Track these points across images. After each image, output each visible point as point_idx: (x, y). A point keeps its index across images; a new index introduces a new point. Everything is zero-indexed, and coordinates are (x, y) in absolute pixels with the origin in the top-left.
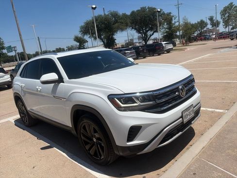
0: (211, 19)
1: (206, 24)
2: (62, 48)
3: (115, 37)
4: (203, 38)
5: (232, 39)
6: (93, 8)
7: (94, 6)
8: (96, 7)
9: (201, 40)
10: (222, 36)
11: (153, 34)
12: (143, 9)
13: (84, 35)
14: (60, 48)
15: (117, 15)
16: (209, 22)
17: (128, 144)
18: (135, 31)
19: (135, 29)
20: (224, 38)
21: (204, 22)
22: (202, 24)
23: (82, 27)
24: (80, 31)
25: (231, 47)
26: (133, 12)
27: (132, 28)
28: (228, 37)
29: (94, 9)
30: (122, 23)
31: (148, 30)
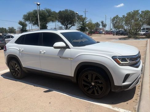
0: (102, 22)
1: (100, 25)
2: (4, 28)
3: (47, 25)
4: (98, 32)
5: (114, 35)
6: (37, 4)
7: (39, 3)
8: (40, 4)
9: (97, 33)
10: (108, 33)
11: (71, 27)
12: (66, 11)
13: (26, 21)
14: (3, 28)
15: (50, 11)
16: (101, 24)
17: (123, 84)
18: (60, 23)
19: (61, 22)
20: (109, 34)
21: (98, 24)
22: (97, 24)
23: (25, 16)
24: (23, 18)
25: (116, 39)
26: (60, 12)
27: (59, 21)
28: (112, 34)
29: (39, 5)
30: (54, 17)
31: (68, 24)
